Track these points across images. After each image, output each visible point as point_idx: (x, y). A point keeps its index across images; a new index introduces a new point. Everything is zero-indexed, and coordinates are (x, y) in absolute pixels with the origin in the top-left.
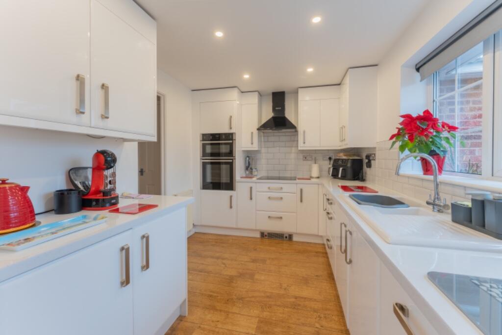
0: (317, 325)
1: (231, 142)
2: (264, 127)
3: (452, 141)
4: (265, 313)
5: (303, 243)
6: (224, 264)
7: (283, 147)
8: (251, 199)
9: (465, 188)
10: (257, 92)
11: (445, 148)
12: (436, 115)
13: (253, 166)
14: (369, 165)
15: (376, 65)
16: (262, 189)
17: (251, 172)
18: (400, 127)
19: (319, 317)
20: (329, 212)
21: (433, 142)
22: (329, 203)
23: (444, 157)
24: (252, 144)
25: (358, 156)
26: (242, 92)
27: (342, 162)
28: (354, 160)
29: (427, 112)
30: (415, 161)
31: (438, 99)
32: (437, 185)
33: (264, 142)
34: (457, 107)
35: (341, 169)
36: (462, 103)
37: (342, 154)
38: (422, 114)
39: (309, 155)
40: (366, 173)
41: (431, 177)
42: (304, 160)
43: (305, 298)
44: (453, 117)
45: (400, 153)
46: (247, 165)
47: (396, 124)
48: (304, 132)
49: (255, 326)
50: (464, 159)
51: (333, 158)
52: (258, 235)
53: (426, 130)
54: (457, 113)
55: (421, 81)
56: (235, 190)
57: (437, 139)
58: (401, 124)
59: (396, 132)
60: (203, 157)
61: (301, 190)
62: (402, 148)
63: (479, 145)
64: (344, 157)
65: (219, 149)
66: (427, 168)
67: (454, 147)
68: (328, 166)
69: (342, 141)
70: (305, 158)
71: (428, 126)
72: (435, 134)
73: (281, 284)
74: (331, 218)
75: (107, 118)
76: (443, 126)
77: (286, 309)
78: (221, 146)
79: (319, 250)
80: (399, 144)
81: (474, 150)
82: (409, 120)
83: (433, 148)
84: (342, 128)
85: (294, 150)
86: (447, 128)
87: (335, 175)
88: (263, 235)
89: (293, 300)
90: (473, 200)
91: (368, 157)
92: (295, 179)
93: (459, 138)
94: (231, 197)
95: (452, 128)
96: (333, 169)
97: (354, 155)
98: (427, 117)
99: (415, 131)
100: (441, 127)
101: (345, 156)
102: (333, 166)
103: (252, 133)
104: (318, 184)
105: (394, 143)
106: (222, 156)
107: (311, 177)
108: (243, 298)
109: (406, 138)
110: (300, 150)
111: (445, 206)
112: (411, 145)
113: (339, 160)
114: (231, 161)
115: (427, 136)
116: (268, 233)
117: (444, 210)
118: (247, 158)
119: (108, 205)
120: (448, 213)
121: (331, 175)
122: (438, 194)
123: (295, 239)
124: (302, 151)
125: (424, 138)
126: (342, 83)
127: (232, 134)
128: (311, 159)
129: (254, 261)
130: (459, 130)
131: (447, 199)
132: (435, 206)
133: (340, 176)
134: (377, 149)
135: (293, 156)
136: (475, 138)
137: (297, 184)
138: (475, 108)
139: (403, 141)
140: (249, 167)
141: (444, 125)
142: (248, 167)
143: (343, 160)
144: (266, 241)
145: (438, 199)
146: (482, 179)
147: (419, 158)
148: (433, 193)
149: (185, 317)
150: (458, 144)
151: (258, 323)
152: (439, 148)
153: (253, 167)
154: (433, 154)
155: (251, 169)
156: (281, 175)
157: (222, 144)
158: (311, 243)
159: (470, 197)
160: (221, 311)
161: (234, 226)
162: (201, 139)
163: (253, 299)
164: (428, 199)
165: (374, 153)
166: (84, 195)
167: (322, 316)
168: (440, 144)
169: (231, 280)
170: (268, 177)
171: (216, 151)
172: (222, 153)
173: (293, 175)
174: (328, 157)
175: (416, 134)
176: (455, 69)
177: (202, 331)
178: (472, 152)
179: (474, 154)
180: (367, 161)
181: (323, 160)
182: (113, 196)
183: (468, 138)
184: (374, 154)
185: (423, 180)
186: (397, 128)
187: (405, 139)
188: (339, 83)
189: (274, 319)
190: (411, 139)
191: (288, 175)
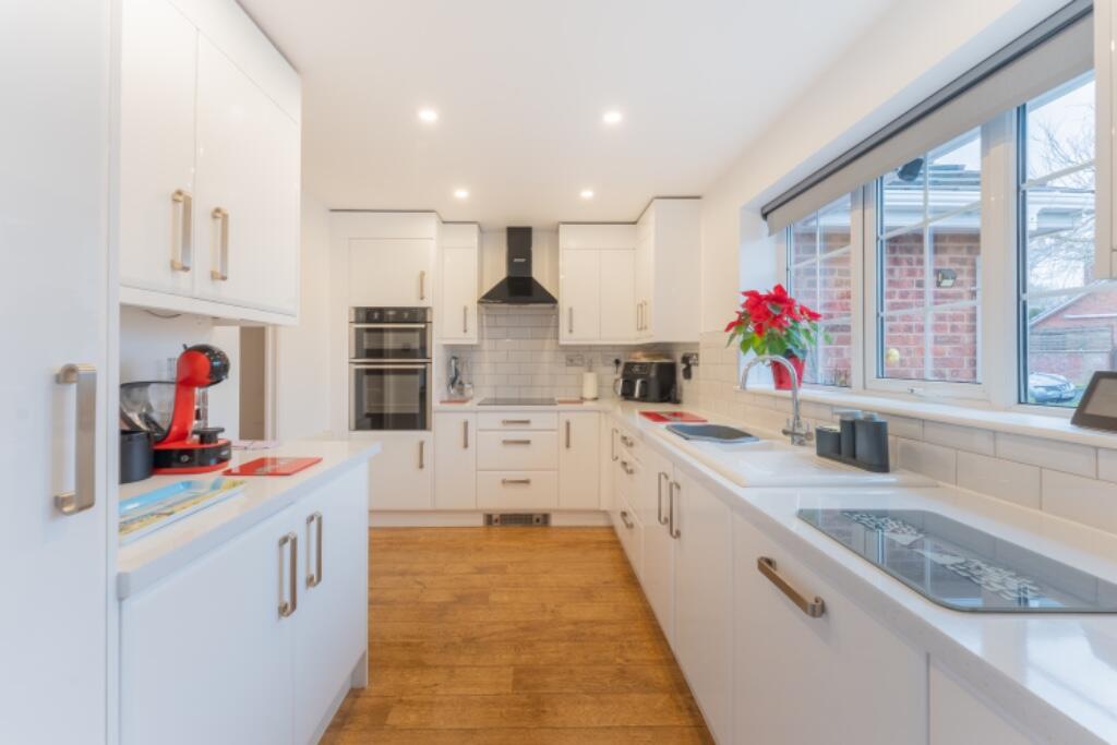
0: (619, 660)
1: (423, 326)
2: (492, 297)
3: (812, 335)
4: (523, 657)
5: (570, 528)
6: (420, 583)
7: (528, 339)
8: (466, 446)
9: (831, 406)
10: (475, 226)
11: (804, 346)
12: (791, 295)
13: (464, 378)
14: (688, 374)
15: (698, 198)
16: (489, 425)
17: (461, 391)
18: (742, 310)
19: (622, 647)
20: (625, 460)
21: (788, 337)
22: (627, 444)
23: (804, 361)
24: (465, 331)
25: (668, 357)
26: (444, 222)
27: (641, 368)
28: (661, 366)
29: (779, 288)
30: (764, 367)
31: (793, 267)
32: (797, 404)
33: (488, 327)
34: (819, 278)
35: (638, 382)
36: (824, 272)
37: (639, 354)
38: (772, 291)
39: (578, 356)
40: (681, 390)
41: (788, 393)
42: (567, 365)
43: (592, 622)
44: (813, 295)
45: (742, 353)
46: (453, 375)
47: (735, 305)
48: (571, 310)
49: (510, 680)
50: (829, 362)
51: (623, 361)
52: (479, 521)
53: (780, 317)
54: (819, 289)
55: (770, 234)
56: (430, 429)
57: (794, 333)
58: (744, 305)
59: (735, 318)
60: (356, 358)
61: (568, 424)
62: (745, 346)
63: (847, 341)
64: (644, 360)
65: (381, 340)
66: (781, 377)
67: (816, 344)
68: (613, 376)
69: (641, 329)
70: (570, 362)
71: (783, 310)
72: (791, 323)
73: (543, 605)
74: (631, 472)
75: (224, 278)
76: (802, 312)
77: (563, 645)
78: (386, 335)
79: (602, 538)
80: (739, 338)
81: (842, 349)
82: (755, 299)
83: (790, 346)
84: (641, 305)
85: (549, 344)
86: (806, 315)
87: (627, 394)
88: (489, 519)
89: (571, 627)
90: (843, 423)
91: (686, 359)
92: (551, 402)
93: (823, 329)
94: (422, 444)
95: (814, 316)
96: (625, 382)
97: (660, 356)
98: (779, 297)
99: (765, 319)
100: (798, 312)
101: (645, 356)
102: (624, 375)
103: (465, 309)
104: (599, 412)
105: (732, 337)
106: (388, 358)
107: (582, 400)
108: (474, 638)
109: (751, 328)
110: (563, 346)
111: (808, 435)
112: (758, 341)
113: (635, 364)
114: (423, 367)
115: (780, 327)
116: (501, 515)
117: (806, 442)
118: (453, 362)
119: (213, 462)
120: (810, 446)
121: (620, 393)
122: (798, 419)
123: (555, 521)
124: (566, 348)
125: (776, 330)
126: (640, 221)
127: (424, 310)
128: (580, 363)
129: (481, 571)
130: (821, 319)
131: (810, 425)
132: (795, 437)
133: (637, 394)
134: (701, 346)
135: (547, 357)
136: (842, 330)
137: (559, 412)
138: (842, 282)
139: (746, 334)
140: (455, 381)
141: (803, 309)
142: (455, 378)
143: (642, 365)
144: (497, 530)
145: (799, 425)
146: (852, 393)
147: (768, 362)
148: (791, 417)
149: (363, 689)
150: (821, 338)
151: (514, 674)
152: (797, 346)
153: (464, 381)
154: (789, 355)
155: (461, 383)
156: (524, 396)
157: (388, 330)
158: (586, 527)
159: (838, 418)
160: (436, 667)
161: (429, 506)
162: (353, 320)
163: (494, 637)
164: (784, 426)
165: (696, 351)
166: (158, 442)
167: (625, 644)
168: (799, 341)
169: (442, 610)
170: (496, 399)
171: (375, 346)
172: (388, 350)
173: (546, 396)
174: (613, 359)
175: (766, 323)
176: (816, 218)
177: (408, 707)
178: (839, 353)
179: (842, 355)
180: (684, 366)
181: (606, 365)
182: (220, 442)
183: (833, 329)
184: (697, 355)
185: (776, 397)
186: (738, 312)
187: (749, 330)
188: (633, 220)
189: (542, 663)
190: (759, 330)
191: (537, 395)
